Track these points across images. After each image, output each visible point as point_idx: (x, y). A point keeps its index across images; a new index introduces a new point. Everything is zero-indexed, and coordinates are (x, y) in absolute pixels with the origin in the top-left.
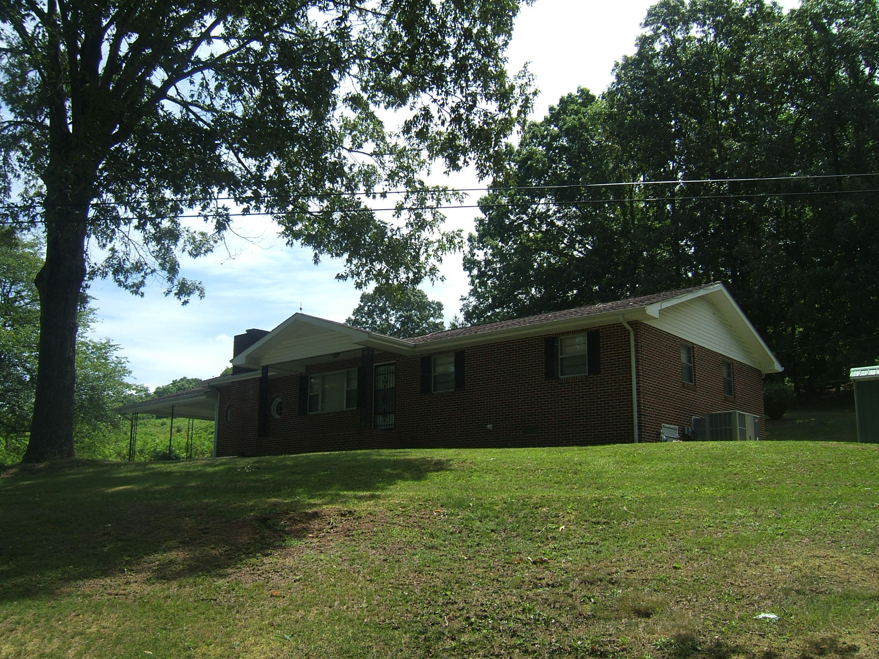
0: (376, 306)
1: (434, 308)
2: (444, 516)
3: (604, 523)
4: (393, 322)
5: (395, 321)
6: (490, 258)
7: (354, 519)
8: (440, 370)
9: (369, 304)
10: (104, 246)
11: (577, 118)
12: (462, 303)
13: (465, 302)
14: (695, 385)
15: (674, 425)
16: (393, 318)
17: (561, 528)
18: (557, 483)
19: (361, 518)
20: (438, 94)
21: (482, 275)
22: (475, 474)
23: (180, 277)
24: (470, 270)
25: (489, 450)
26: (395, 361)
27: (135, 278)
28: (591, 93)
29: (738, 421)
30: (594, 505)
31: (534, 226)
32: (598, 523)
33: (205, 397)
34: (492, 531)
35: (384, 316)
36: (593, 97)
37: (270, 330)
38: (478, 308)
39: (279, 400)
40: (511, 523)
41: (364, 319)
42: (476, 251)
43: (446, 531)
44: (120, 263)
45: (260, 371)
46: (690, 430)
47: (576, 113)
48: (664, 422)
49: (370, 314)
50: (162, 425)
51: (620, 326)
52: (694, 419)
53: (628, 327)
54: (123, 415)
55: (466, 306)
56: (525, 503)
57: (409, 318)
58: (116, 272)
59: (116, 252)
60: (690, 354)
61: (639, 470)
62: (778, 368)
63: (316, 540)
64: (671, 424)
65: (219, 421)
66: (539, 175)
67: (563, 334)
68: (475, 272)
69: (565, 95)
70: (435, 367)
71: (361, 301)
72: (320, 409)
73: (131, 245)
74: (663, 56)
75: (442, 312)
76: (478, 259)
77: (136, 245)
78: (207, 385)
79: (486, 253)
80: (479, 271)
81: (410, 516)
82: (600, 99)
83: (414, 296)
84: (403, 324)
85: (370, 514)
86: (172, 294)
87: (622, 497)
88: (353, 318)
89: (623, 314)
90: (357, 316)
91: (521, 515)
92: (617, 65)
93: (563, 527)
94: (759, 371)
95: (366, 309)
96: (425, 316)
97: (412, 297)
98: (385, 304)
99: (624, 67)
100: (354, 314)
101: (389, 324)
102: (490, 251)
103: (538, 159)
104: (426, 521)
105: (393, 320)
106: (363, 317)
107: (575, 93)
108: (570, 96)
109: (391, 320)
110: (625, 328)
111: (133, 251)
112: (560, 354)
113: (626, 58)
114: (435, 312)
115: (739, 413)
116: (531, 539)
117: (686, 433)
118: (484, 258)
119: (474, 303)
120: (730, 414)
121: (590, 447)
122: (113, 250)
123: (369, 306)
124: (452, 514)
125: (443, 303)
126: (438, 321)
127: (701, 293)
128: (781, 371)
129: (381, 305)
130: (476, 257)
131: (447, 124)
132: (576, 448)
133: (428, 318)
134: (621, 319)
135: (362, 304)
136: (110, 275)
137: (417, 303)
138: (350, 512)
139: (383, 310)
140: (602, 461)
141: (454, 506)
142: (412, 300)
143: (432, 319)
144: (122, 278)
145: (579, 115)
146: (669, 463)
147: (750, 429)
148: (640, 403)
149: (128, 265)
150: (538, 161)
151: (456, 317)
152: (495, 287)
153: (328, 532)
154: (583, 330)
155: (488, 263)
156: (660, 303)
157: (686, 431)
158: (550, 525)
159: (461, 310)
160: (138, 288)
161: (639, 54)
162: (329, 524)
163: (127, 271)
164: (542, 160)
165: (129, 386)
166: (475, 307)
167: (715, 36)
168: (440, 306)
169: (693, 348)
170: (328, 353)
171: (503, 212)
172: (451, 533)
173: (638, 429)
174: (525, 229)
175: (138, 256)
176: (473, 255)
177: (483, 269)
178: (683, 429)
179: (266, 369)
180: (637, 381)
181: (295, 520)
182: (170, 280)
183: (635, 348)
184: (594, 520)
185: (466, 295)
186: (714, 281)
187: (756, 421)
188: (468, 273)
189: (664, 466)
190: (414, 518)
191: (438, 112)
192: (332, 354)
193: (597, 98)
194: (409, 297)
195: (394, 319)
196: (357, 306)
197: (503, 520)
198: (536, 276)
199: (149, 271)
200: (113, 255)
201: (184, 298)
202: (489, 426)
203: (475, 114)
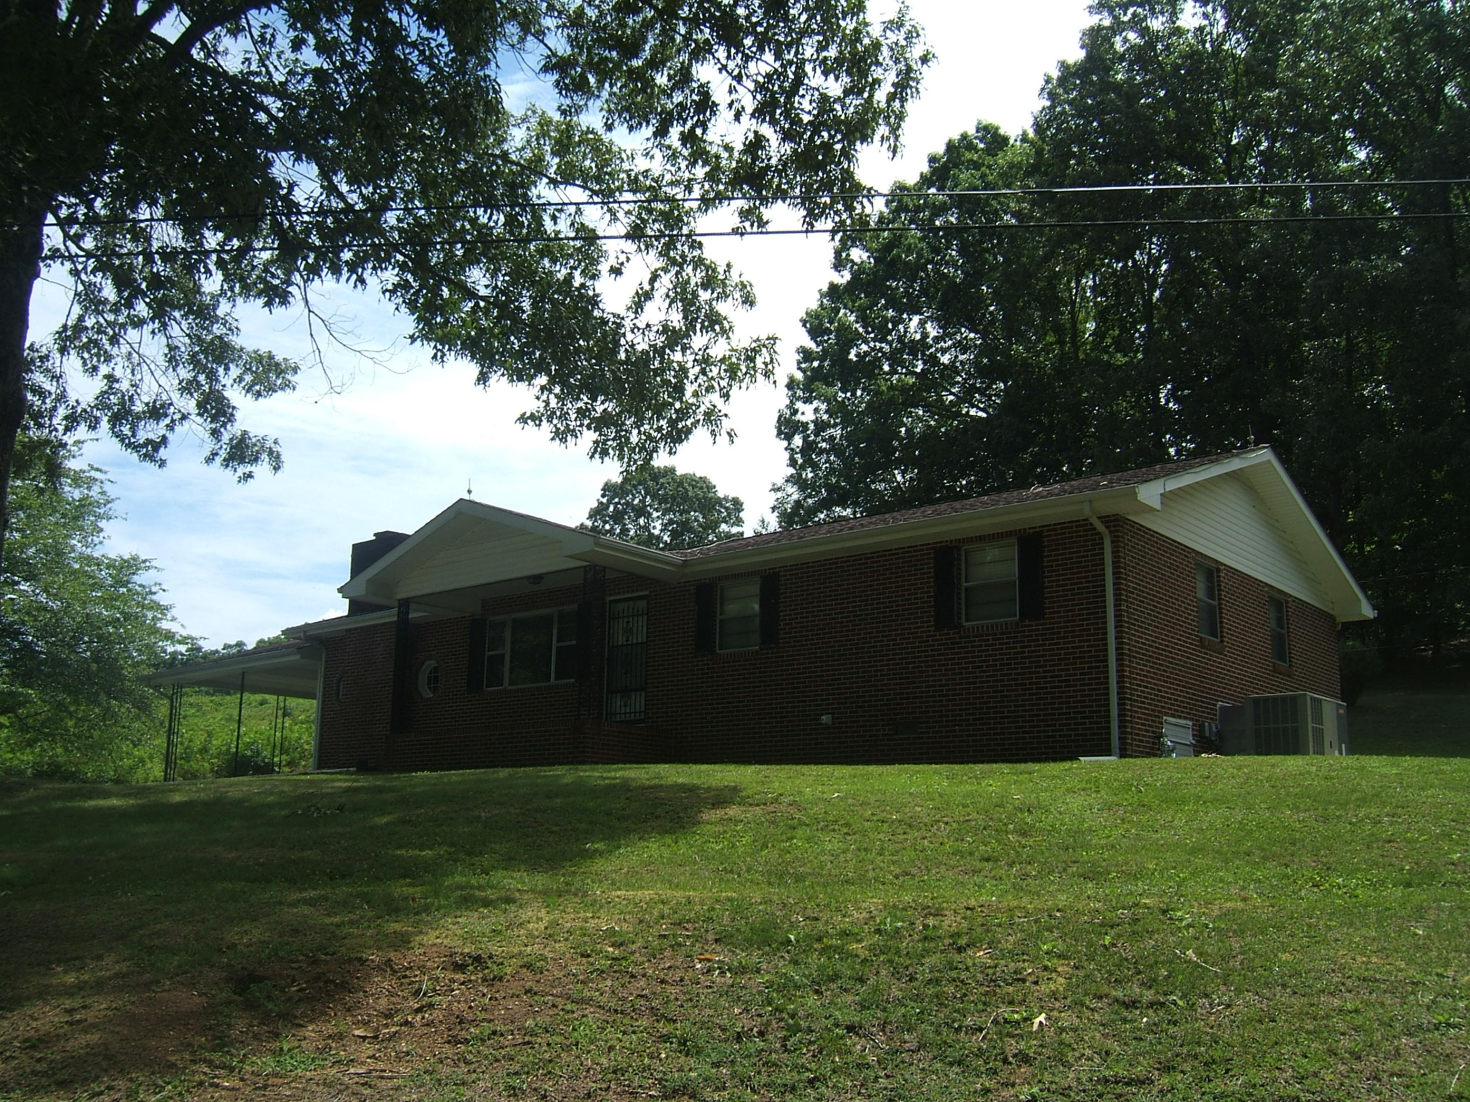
0: (627, 504)
1: (727, 509)
2: (722, 973)
3: (1151, 1005)
4: (656, 532)
5: (661, 531)
6: (825, 417)
7: (484, 980)
8: (732, 609)
9: (616, 500)
10: (95, 369)
11: (978, 174)
12: (774, 496)
13: (779, 494)
14: (1222, 641)
15: (1185, 718)
16: (658, 524)
17: (1037, 1021)
18: (988, 860)
19: (501, 979)
20: (728, 57)
21: (808, 448)
22: (800, 832)
23: (235, 429)
24: (789, 438)
25: (828, 768)
26: (647, 593)
27: (149, 431)
28: (1002, 132)
29: (1309, 713)
30: (1108, 940)
31: (902, 363)
32: (1132, 1004)
33: (298, 657)
34: (850, 1028)
35: (642, 521)
36: (1005, 140)
37: (410, 532)
38: (802, 507)
39: (432, 663)
40: (900, 1002)
41: (607, 527)
42: (799, 405)
43: (724, 1030)
44: (122, 403)
45: (395, 611)
46: (1214, 729)
47: (976, 166)
48: (1167, 714)
49: (618, 517)
50: (261, 704)
51: (1084, 525)
52: (1222, 708)
53: (1100, 527)
54: (156, 688)
55: (781, 502)
56: (929, 933)
57: (685, 526)
58: (116, 420)
59: (117, 381)
60: (1212, 582)
61: (1163, 827)
62: (1368, 612)
63: (368, 1049)
64: (1180, 717)
65: (324, 701)
66: (912, 272)
67: (971, 540)
68: (798, 441)
69: (956, 136)
70: (722, 604)
71: (603, 496)
72: (506, 681)
73: (145, 367)
74: (1131, 63)
75: (742, 515)
76: (804, 419)
77: (153, 366)
78: (302, 635)
79: (816, 410)
80: (805, 439)
81: (633, 976)
82: (1018, 143)
83: (694, 487)
84: (674, 534)
85: (528, 966)
86: (218, 460)
87: (1164, 912)
88: (589, 523)
89: (1090, 502)
90: (596, 521)
91: (924, 973)
92: (1048, 81)
93: (1042, 1018)
94: (1332, 617)
95: (611, 508)
96: (712, 521)
97: (690, 488)
98: (643, 501)
99: (1063, 81)
100: (590, 517)
101: (651, 535)
102: (824, 407)
103: (910, 245)
104: (672, 990)
105: (657, 528)
106: (605, 522)
107: (972, 131)
108: (964, 137)
109: (654, 528)
110: (1095, 529)
111: (147, 377)
112: (963, 579)
113: (1063, 65)
114: (729, 515)
115: (1312, 698)
116: (959, 1063)
117: (1207, 734)
118: (813, 417)
119: (795, 497)
120: (1294, 698)
121: (1037, 766)
122: (111, 378)
123: (617, 504)
124: (742, 970)
125: (742, 499)
126: (735, 530)
127: (1234, 464)
128: (1372, 617)
129: (636, 501)
130: (799, 417)
131: (745, 118)
132: (1005, 768)
133: (717, 524)
134: (1087, 511)
135: (605, 500)
136: (105, 424)
137: (699, 500)
138: (478, 959)
139: (641, 511)
140: (1075, 802)
141: (748, 944)
142: (690, 494)
143: (724, 527)
144: (126, 430)
145: (983, 169)
146: (1223, 810)
147: (1330, 728)
148: (1123, 676)
149: (139, 407)
150: (909, 250)
151: (763, 521)
152: (832, 471)
153: (407, 1023)
154: (1009, 534)
155: (821, 427)
156: (1162, 480)
157: (1207, 728)
158: (1005, 1011)
159: (774, 509)
160: (156, 448)
161: (1089, 58)
162: (417, 993)
163: (138, 417)
164: (916, 247)
165: (169, 636)
166: (798, 503)
167: (1227, 25)
168: (737, 505)
169: (1218, 570)
170: (519, 575)
171: (847, 338)
172: (739, 1037)
173: (1119, 727)
174: (886, 368)
175: (155, 388)
176: (796, 412)
177: (812, 438)
178: (1202, 726)
179: (405, 605)
180: (1117, 632)
181: (328, 981)
182: (215, 433)
183: (1114, 568)
184: (1119, 994)
185: (780, 482)
186: (1256, 443)
187: (1341, 711)
188: (785, 443)
189: (1216, 815)
190: (643, 983)
191: (730, 92)
192: (528, 578)
193: (1011, 141)
194: (685, 488)
195: (659, 527)
196: (595, 505)
197: (875, 990)
198: (904, 448)
199: (177, 416)
200: (111, 388)
201: (242, 470)
202: (825, 719)
203: (803, 96)
